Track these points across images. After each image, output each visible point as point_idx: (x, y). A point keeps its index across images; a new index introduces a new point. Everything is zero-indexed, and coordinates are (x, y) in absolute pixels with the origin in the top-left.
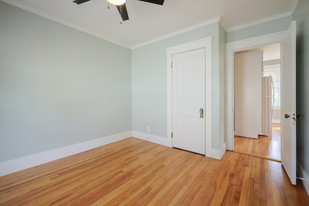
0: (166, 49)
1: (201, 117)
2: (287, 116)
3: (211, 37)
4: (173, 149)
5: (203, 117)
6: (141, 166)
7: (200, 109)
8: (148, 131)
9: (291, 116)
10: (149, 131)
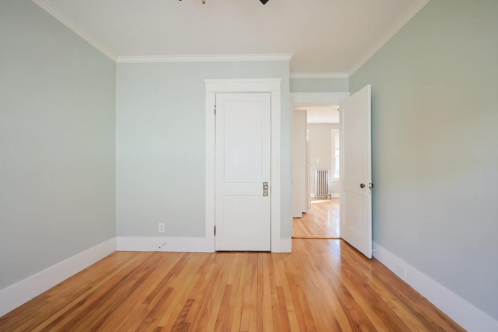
0: (206, 81)
1: (265, 195)
2: (362, 186)
3: (280, 79)
4: (219, 254)
5: (267, 195)
6: (191, 301)
7: (264, 183)
8: (160, 231)
9: (366, 186)
10: (163, 231)
